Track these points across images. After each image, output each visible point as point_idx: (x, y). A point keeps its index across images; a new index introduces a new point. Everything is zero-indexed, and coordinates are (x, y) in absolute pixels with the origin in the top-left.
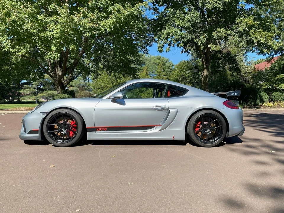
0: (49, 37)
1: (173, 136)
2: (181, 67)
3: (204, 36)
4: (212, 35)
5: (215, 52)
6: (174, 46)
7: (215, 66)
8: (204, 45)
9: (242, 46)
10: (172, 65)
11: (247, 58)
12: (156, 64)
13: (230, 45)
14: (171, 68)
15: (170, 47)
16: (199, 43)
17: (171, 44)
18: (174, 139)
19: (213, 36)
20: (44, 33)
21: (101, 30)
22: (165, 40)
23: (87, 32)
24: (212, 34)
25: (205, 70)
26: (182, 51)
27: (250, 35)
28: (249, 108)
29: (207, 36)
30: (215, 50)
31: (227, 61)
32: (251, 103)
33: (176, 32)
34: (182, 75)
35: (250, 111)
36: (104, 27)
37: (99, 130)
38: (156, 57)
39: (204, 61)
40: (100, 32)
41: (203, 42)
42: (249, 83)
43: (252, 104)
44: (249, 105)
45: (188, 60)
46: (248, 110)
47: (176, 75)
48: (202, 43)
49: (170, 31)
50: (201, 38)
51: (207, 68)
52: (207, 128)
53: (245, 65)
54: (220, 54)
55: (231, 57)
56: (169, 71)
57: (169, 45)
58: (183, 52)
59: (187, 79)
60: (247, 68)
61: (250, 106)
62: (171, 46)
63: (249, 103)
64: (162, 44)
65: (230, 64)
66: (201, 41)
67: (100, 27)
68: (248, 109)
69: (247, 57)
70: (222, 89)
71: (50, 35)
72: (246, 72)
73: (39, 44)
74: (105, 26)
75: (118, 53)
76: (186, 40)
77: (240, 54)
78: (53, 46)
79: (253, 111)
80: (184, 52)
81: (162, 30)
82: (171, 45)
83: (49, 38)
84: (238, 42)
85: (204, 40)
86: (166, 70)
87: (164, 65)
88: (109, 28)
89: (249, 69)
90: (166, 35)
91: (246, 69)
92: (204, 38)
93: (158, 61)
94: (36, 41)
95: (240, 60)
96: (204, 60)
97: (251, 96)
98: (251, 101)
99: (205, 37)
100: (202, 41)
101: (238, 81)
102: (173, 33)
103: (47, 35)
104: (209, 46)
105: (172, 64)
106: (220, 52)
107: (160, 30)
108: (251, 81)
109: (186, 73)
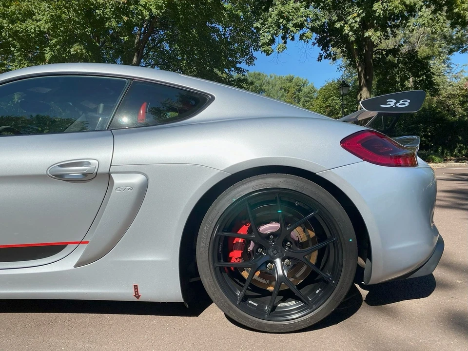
0: (32, 31)
1: (136, 287)
2: (327, 92)
3: (355, 15)
4: (374, 9)
5: (384, 53)
6: (293, 39)
7: (385, 81)
8: (355, 32)
9: (439, 29)
10: (313, 90)
11: (451, 68)
12: (285, 90)
13: (413, 30)
14: (312, 95)
15: (285, 43)
16: (346, 31)
17: (287, 36)
18: (137, 295)
19: (375, 11)
20: (21, 24)
21: (142, 15)
22: (275, 29)
23: (112, 20)
24: (373, 7)
25: (365, 89)
26: (321, 56)
27: (457, 6)
28: (456, 162)
29: (363, 12)
30: (384, 49)
31: (410, 70)
32: (460, 151)
33: (298, 10)
34: (330, 106)
35: (457, 167)
36: (148, 8)
38: (284, 78)
39: (361, 71)
40: (140, 17)
41: (353, 27)
42: (455, 116)
43: (461, 153)
44: (456, 156)
45: (338, 79)
46: (455, 167)
47: (318, 106)
48: (351, 28)
49: (283, 9)
50: (349, 18)
51: (368, 85)
52: (275, 248)
53: (448, 80)
54: (395, 57)
55: (418, 61)
56: (308, 101)
57: (284, 38)
58: (321, 59)
59: (338, 113)
60: (451, 87)
61: (458, 157)
62: (289, 40)
63: (456, 151)
64: (270, 37)
65: (416, 75)
66: (350, 26)
67: (140, 8)
68: (453, 164)
69: (452, 66)
70: (401, 127)
71: (33, 27)
72: (450, 94)
73: (14, 46)
74: (151, 5)
75: (185, 62)
76: (318, 25)
77: (439, 60)
78: (48, 51)
79: (463, 167)
80: (325, 58)
81: (270, 9)
82: (287, 38)
83: (32, 33)
84: (430, 21)
85: (356, 22)
86: (303, 99)
87: (300, 90)
88: (156, 9)
89: (455, 88)
90: (275, 18)
91: (449, 88)
92: (355, 17)
93: (288, 84)
94: (9, 42)
95: (439, 71)
96: (362, 68)
97: (460, 138)
98: (460, 147)
99: (359, 15)
100: (352, 25)
101: (434, 111)
102: (289, 12)
103: (27, 27)
104: (366, 34)
105: (313, 88)
106: (394, 52)
107: (266, 10)
108: (460, 111)
109: (336, 101)
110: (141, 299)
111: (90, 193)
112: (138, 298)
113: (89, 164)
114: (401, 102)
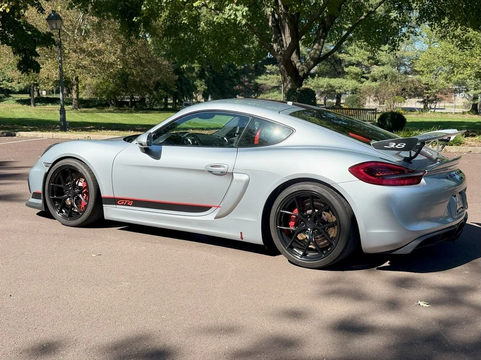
37: (120, 202)
52: (310, 223)
110: (244, 240)
111: (223, 181)
112: (242, 239)
113: (224, 167)
114: (399, 145)
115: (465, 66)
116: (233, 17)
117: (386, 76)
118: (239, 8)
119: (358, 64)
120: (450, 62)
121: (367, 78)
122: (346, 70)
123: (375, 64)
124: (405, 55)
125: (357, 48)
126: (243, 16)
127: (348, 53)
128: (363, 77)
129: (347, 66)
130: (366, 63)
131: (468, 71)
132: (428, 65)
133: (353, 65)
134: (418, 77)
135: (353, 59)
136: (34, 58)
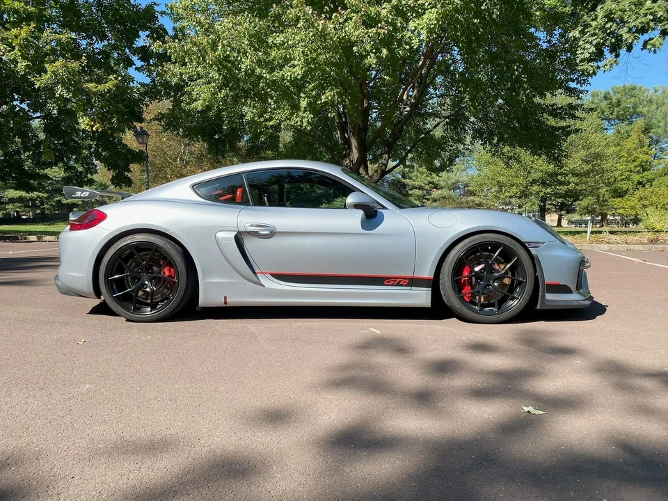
115: (512, 185)
116: (299, 123)
117: (444, 198)
118: (304, 115)
119: (421, 188)
120: (498, 182)
121: (428, 199)
122: (410, 192)
123: (434, 188)
124: (461, 179)
125: (419, 174)
126: (308, 122)
127: (411, 179)
128: (425, 199)
129: (411, 190)
130: (427, 187)
131: (514, 190)
132: (480, 185)
133: (416, 188)
134: (472, 198)
135: (416, 183)
136: (126, 173)
